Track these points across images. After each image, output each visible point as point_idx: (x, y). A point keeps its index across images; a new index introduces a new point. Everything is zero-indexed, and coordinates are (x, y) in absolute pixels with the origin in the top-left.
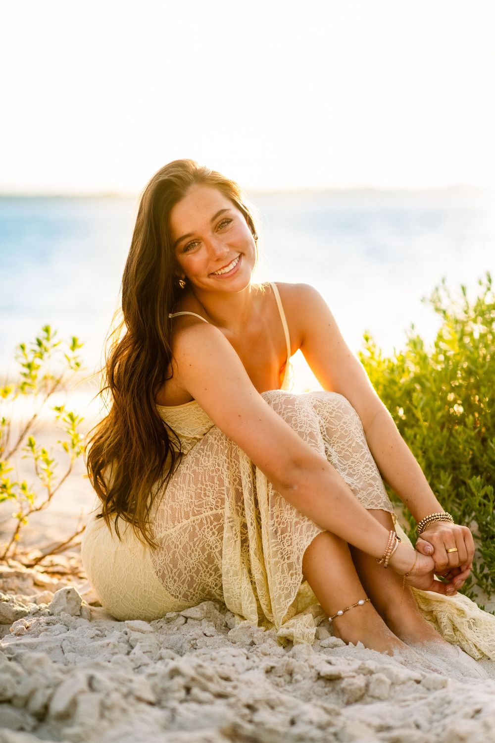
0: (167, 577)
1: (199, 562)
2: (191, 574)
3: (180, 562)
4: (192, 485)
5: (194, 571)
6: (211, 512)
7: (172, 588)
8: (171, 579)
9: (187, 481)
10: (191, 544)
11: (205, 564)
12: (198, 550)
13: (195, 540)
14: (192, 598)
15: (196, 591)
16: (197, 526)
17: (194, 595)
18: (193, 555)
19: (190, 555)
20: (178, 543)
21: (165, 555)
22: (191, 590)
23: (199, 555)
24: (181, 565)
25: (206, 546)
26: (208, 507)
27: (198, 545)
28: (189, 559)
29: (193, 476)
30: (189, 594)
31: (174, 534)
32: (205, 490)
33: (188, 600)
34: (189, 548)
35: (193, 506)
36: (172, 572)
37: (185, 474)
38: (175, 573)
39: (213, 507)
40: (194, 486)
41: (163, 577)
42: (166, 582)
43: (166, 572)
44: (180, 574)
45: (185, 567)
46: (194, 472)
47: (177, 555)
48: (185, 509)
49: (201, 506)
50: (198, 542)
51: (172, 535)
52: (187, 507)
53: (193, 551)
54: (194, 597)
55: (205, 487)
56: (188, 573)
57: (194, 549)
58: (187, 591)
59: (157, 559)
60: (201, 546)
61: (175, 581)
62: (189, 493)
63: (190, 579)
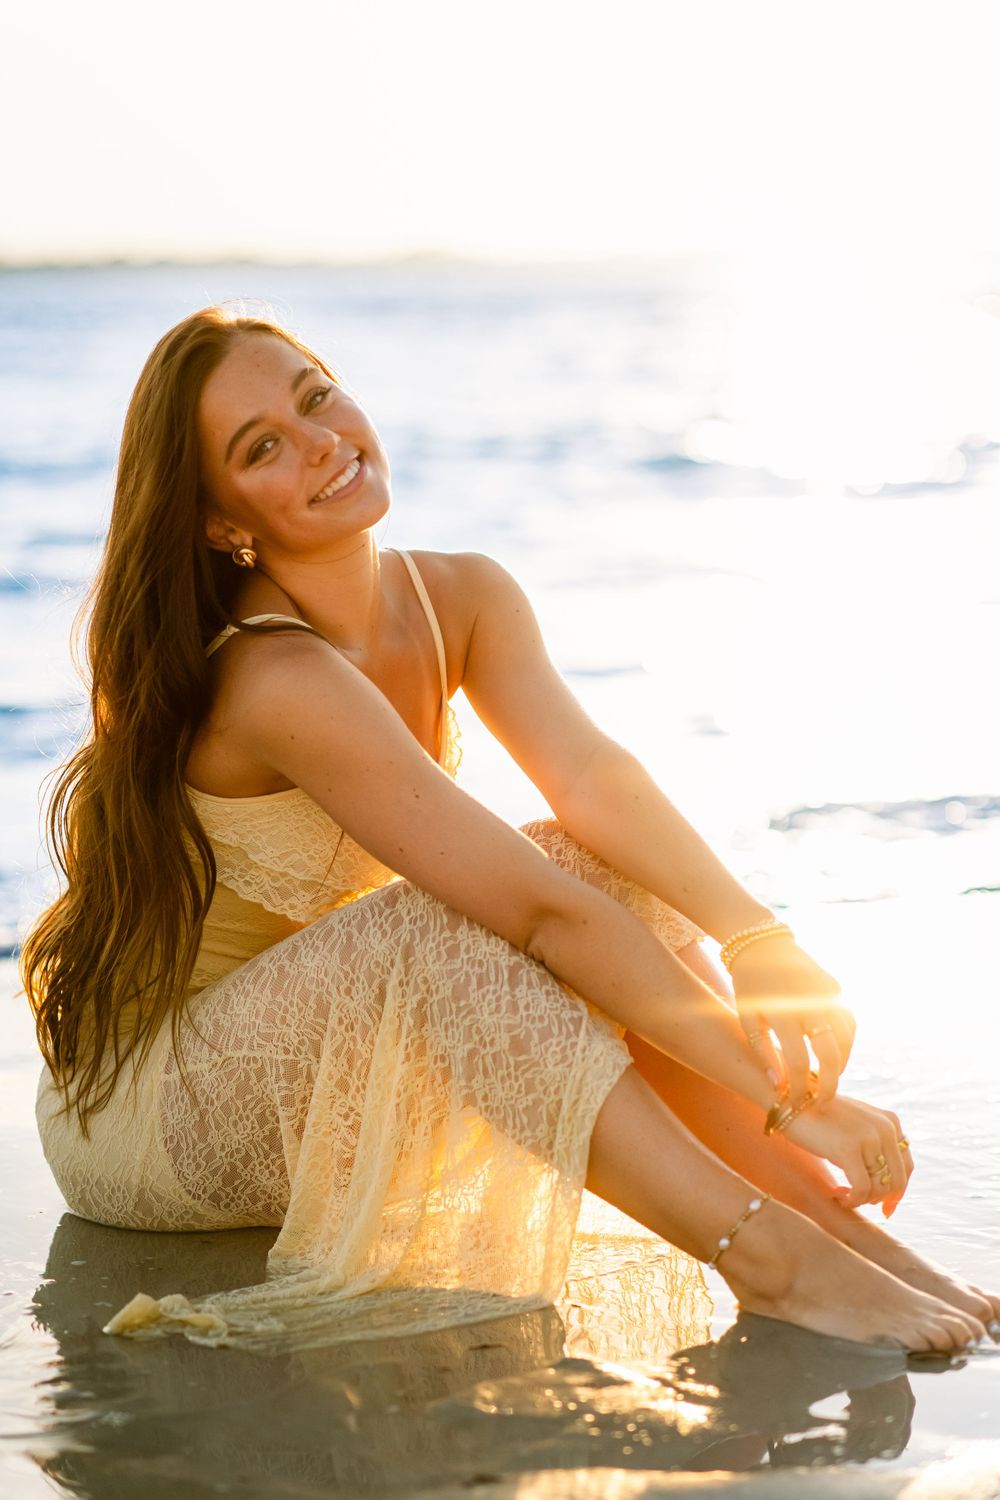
0: (184, 1155)
1: (251, 1142)
2: (232, 1160)
3: (213, 1132)
4: (267, 991)
5: (240, 1156)
6: (284, 1057)
7: (191, 1178)
8: (190, 1161)
9: (262, 980)
10: (239, 1103)
11: (263, 1149)
12: (252, 1118)
13: (248, 1097)
14: (227, 1206)
15: (239, 1193)
16: (252, 1074)
17: (232, 1199)
18: (240, 1124)
19: (235, 1124)
20: (214, 1096)
21: (186, 1112)
22: (229, 1190)
23: (253, 1128)
24: (215, 1138)
25: (267, 1113)
26: (281, 1045)
27: (252, 1109)
28: (232, 1131)
29: (276, 976)
30: (223, 1195)
31: (207, 1075)
32: (286, 1010)
33: (219, 1206)
34: (233, 1111)
35: (254, 1033)
36: (194, 1148)
37: (263, 969)
38: (200, 1151)
39: (291, 1049)
40: (270, 996)
41: (176, 1153)
42: (181, 1164)
43: (183, 1145)
44: (210, 1156)
45: (223, 1145)
46: (281, 969)
47: (209, 1118)
48: (240, 1031)
49: (268, 1038)
50: (253, 1104)
51: (203, 1076)
52: (243, 1029)
53: (241, 1118)
54: (233, 1205)
55: (288, 1004)
56: (226, 1156)
57: (244, 1115)
58: (219, 1189)
59: (169, 1115)
60: (258, 1111)
61: (198, 1166)
62: (256, 1004)
63: (228, 1170)
